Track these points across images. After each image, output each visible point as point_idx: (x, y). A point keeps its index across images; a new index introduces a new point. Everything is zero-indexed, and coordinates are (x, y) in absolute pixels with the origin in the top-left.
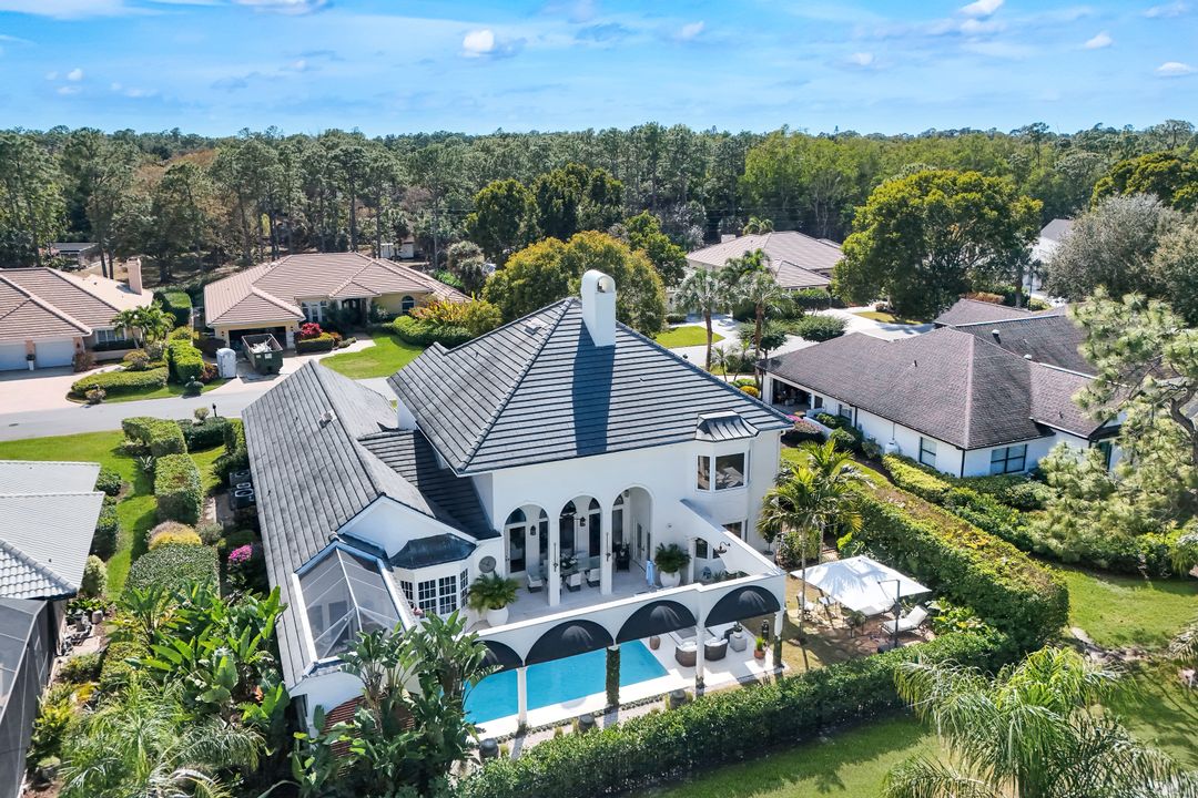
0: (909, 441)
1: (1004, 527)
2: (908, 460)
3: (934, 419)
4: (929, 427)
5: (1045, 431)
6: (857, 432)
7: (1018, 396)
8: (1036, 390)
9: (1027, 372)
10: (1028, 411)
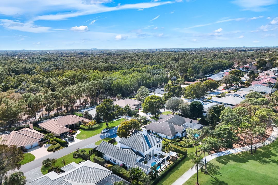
0: (165, 136)
1: (178, 145)
2: (165, 138)
3: (168, 133)
4: (167, 134)
5: (177, 133)
6: (158, 135)
7: (174, 129)
8: (175, 128)
9: (173, 126)
10: (175, 131)
